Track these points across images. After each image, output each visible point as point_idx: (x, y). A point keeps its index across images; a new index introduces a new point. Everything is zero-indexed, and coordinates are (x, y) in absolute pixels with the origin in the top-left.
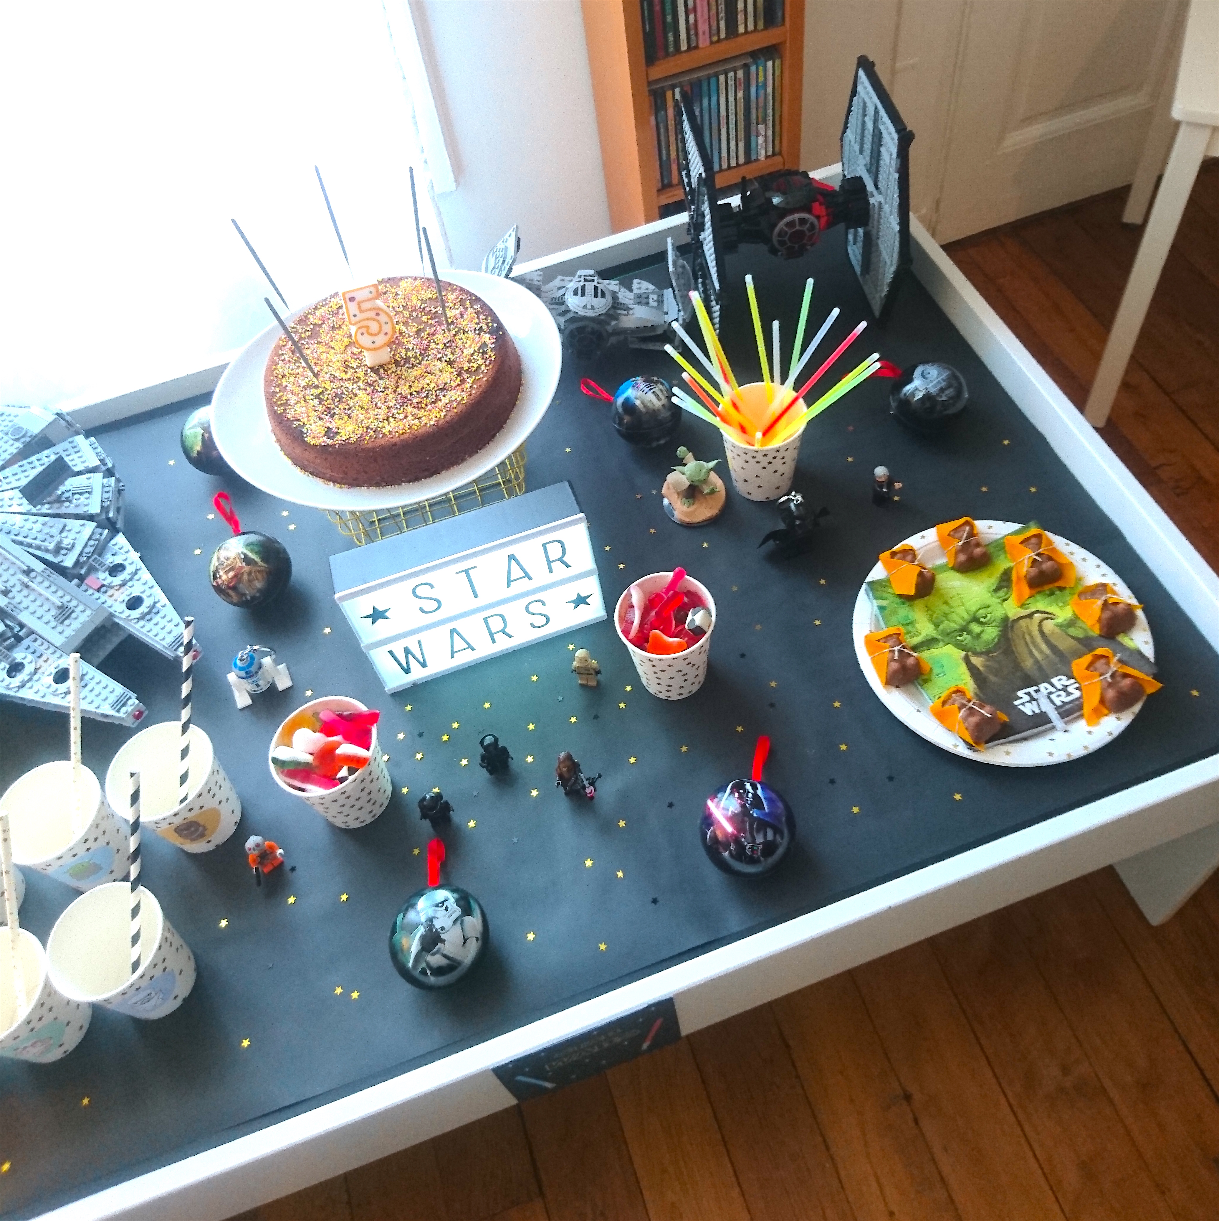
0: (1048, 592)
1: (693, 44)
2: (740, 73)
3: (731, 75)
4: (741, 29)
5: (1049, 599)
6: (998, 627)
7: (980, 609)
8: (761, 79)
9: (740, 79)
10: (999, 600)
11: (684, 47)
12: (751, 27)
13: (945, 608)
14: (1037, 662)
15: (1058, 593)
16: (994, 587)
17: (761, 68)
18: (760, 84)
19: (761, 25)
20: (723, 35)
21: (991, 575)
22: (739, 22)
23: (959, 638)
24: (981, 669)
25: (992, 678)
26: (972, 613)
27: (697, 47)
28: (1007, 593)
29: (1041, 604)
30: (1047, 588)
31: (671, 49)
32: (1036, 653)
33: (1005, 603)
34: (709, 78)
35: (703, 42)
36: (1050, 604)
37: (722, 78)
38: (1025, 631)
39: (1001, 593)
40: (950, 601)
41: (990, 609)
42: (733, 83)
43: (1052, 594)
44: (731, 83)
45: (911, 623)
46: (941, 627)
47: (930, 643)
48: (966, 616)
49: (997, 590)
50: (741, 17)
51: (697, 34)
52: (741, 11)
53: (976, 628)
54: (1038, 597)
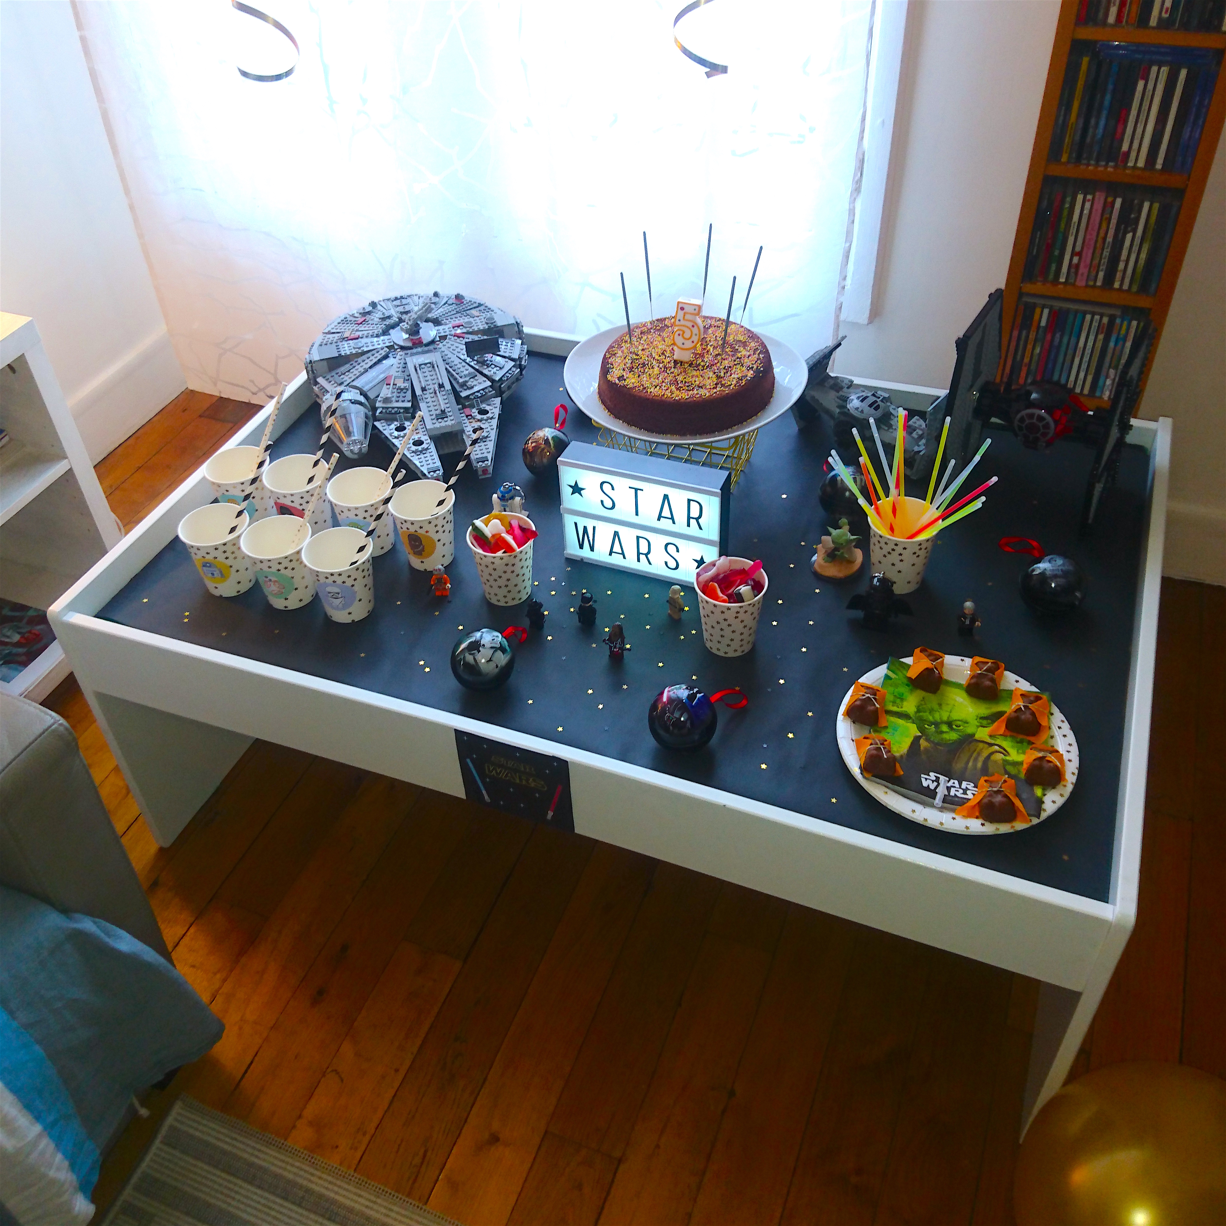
0: (1018, 740)
1: (1071, 280)
2: (1105, 320)
3: (1097, 317)
4: (1117, 285)
5: (1016, 744)
6: (960, 736)
7: (959, 720)
8: (1123, 332)
9: (1104, 324)
10: (978, 724)
11: (1062, 280)
12: (1126, 287)
13: (936, 707)
14: (966, 768)
15: (1025, 744)
16: (983, 716)
17: (1125, 323)
18: (1121, 336)
19: (1135, 288)
20: (1099, 283)
21: (987, 708)
22: (1117, 279)
23: (926, 726)
24: (922, 748)
25: (924, 757)
26: (950, 720)
27: (1074, 285)
28: (989, 724)
29: (1006, 744)
30: (1021, 737)
31: (1051, 277)
32: (970, 764)
33: (981, 728)
34: (1076, 312)
35: (1081, 282)
36: (1013, 747)
37: (1088, 317)
38: (978, 750)
39: (985, 722)
40: (943, 705)
41: (966, 725)
42: (1097, 325)
43: (1021, 742)
44: (1095, 324)
45: (902, 700)
46: (921, 714)
47: (904, 716)
48: (945, 718)
49: (982, 718)
50: (1119, 275)
51: (1076, 273)
52: (1121, 271)
53: (945, 728)
54: (1009, 739)
